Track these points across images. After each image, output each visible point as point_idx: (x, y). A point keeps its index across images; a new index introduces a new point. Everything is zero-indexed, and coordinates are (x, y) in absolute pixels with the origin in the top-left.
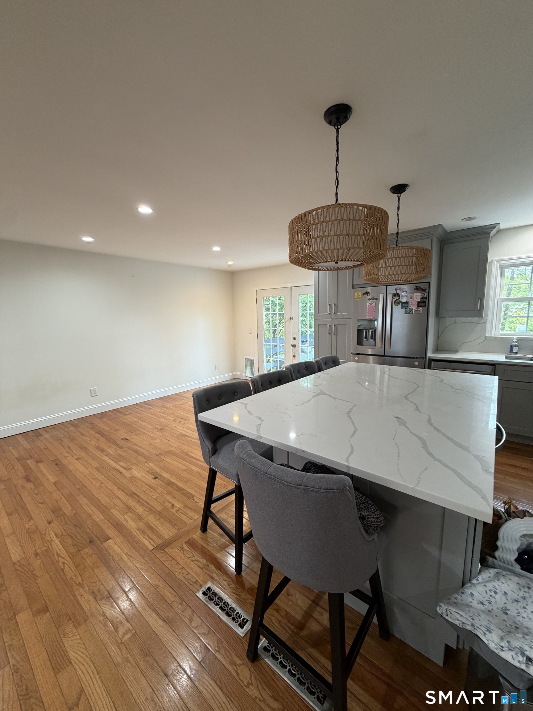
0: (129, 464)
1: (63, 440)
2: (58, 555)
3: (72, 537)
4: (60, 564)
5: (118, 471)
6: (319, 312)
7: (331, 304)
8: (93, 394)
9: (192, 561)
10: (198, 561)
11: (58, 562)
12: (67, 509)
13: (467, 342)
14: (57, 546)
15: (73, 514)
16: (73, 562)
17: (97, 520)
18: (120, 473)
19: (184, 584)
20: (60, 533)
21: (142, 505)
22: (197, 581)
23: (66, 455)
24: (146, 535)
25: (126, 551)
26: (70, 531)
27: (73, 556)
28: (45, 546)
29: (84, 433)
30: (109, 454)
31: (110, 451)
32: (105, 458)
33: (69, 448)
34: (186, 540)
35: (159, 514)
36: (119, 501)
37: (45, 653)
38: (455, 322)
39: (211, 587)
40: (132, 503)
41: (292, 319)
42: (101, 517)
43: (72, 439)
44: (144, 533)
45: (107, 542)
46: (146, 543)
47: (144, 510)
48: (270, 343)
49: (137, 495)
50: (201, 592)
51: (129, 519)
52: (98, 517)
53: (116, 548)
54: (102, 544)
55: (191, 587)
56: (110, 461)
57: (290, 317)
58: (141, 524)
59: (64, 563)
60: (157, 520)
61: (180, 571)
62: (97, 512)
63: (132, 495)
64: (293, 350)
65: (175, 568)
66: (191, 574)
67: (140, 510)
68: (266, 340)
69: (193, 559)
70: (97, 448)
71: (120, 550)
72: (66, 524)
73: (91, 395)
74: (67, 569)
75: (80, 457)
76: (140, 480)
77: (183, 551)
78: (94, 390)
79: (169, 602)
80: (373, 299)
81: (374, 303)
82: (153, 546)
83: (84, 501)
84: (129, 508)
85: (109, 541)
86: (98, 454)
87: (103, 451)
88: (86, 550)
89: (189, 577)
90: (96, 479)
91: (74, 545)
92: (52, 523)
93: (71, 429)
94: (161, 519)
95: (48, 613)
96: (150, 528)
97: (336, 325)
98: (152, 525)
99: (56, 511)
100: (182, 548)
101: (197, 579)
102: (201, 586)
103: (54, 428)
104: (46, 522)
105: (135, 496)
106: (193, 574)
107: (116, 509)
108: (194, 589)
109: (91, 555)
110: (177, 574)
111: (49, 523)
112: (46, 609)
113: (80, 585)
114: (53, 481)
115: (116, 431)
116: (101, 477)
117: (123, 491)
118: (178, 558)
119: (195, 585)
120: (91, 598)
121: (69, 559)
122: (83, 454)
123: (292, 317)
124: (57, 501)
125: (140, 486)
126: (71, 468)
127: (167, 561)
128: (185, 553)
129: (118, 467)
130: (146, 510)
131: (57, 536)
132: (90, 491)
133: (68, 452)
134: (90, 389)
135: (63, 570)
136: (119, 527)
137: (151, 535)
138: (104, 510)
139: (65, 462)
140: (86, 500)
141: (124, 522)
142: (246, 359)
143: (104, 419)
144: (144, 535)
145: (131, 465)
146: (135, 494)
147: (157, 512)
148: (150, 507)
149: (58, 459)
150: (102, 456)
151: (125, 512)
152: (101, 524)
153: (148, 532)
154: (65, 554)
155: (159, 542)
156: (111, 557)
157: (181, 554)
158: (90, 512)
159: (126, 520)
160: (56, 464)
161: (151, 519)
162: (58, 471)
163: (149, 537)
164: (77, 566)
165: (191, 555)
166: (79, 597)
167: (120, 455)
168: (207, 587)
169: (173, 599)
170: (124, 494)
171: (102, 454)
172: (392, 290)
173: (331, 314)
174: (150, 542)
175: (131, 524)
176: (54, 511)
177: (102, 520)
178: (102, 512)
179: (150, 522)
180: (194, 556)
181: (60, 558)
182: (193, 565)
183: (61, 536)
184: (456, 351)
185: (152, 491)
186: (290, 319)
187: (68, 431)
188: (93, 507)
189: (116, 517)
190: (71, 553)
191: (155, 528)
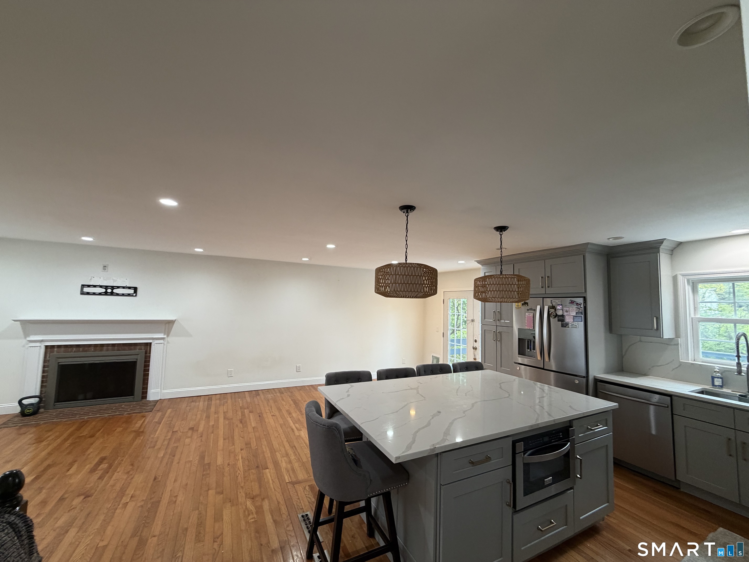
0: (301, 427)
1: (270, 401)
2: (238, 469)
3: (249, 461)
4: (237, 473)
5: (292, 429)
6: (486, 318)
7: (495, 311)
8: (298, 370)
9: (306, 497)
10: (310, 498)
11: (237, 472)
12: (254, 445)
13: (657, 366)
14: (240, 464)
15: (255, 448)
16: (244, 474)
17: (266, 456)
18: (293, 431)
19: (295, 508)
20: (244, 456)
21: (296, 455)
22: (303, 508)
23: (268, 411)
24: (288, 473)
25: (273, 478)
26: (249, 457)
27: (245, 471)
28: (234, 462)
29: (284, 398)
30: (292, 417)
31: (294, 415)
32: (289, 419)
33: (271, 407)
34: (310, 484)
35: (302, 463)
36: (283, 449)
37: (214, 511)
38: (641, 341)
39: (308, 514)
40: (290, 452)
41: (474, 321)
42: (269, 455)
43: (275, 401)
44: (288, 471)
45: (266, 470)
46: (286, 477)
47: (295, 458)
48: (454, 342)
49: (296, 448)
50: (301, 515)
51: (283, 461)
52: (268, 454)
53: (269, 475)
54: (262, 470)
55: (297, 510)
56: (291, 422)
57: (472, 320)
58: (289, 466)
59: (239, 474)
60: (299, 467)
61: (296, 499)
62: (268, 452)
63: (293, 447)
64: (474, 353)
65: (294, 497)
66: (302, 503)
67: (293, 457)
68: (451, 340)
69: (308, 496)
70: (287, 411)
71: (270, 477)
72: (249, 453)
73: (297, 370)
74: (239, 477)
75: (274, 415)
76: (302, 439)
77: (305, 490)
78: (299, 367)
79: (281, 513)
80: (531, 309)
81: (532, 314)
82: (289, 481)
83: (265, 443)
84: (287, 455)
85: (267, 470)
86: (286, 415)
87: (290, 414)
88: (253, 471)
89: (300, 505)
90: (277, 431)
91: (248, 466)
92: (242, 451)
93: (278, 394)
94: (302, 467)
95: (222, 495)
96: (293, 470)
97: (500, 332)
98: (295, 469)
99: (248, 444)
100: (305, 488)
101: (304, 507)
102: (304, 512)
103: (268, 391)
104: (240, 449)
105: (294, 448)
106: (303, 504)
107: (279, 453)
108: (298, 512)
109: (254, 474)
110: (293, 500)
111: (241, 450)
112: (222, 493)
113: (242, 487)
114: (253, 426)
115: (304, 402)
116: (280, 431)
117: (288, 443)
118: (299, 493)
119: (300, 510)
120: (244, 495)
121: (242, 473)
122: (277, 413)
123: (474, 319)
124: (250, 438)
125: (300, 443)
126: (267, 420)
127: (293, 492)
128: (305, 491)
129: (294, 427)
130: (297, 459)
131: (242, 458)
132: (270, 438)
133: (269, 410)
134: (297, 366)
135: (237, 477)
136: (276, 464)
137: (291, 474)
138: (273, 451)
139: (265, 415)
140: (265, 442)
141: (280, 462)
142: (433, 356)
143: (301, 392)
144: (287, 473)
145: (302, 428)
146: (295, 447)
147: (302, 462)
148: (300, 458)
149: (261, 413)
150: (287, 417)
151: (283, 456)
152: (267, 459)
153: (291, 472)
154: (242, 469)
155: (294, 480)
156: (263, 479)
157: (302, 490)
158: (265, 450)
159: (282, 461)
160: (260, 416)
161: (296, 465)
162: (258, 420)
163: (289, 475)
164: (244, 477)
165: (308, 493)
166: (239, 493)
167: (299, 420)
168: (307, 513)
169: (284, 512)
170: (288, 445)
171: (288, 416)
172: (548, 302)
173: (495, 320)
174: (288, 478)
175: (283, 465)
176: (246, 444)
177: (268, 457)
178: (271, 453)
179: (294, 467)
180: (309, 495)
181: (238, 470)
182: (305, 499)
183: (244, 459)
184: (644, 374)
185: (306, 448)
186: (472, 321)
187: (275, 395)
188: (267, 448)
189: (277, 458)
190: (245, 470)
191: (296, 471)
